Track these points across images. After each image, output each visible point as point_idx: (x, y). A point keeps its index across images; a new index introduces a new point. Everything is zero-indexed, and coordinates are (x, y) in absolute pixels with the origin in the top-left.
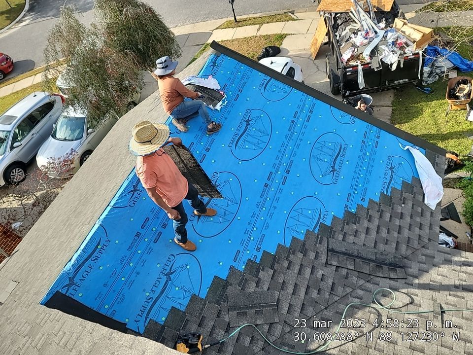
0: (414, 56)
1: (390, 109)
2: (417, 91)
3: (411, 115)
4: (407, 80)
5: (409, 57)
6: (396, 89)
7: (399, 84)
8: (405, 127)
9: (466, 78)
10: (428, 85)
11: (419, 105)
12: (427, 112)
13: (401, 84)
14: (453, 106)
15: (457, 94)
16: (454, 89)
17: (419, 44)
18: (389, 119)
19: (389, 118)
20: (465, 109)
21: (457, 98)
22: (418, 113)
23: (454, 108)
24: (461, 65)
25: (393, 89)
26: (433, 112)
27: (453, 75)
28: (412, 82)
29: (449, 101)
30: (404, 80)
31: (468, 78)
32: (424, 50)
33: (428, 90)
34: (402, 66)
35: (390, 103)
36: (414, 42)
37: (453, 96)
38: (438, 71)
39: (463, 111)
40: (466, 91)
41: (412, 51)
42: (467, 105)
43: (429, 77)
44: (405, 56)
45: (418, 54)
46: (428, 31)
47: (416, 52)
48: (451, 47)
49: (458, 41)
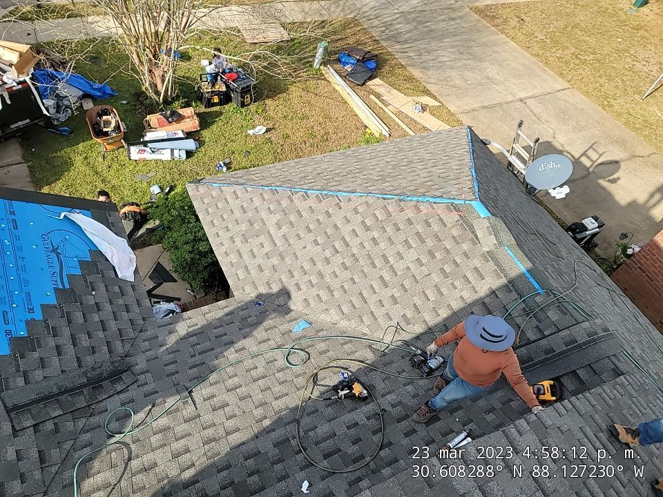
0: (20, 86)
1: (24, 167)
2: (51, 134)
3: (59, 169)
4: (28, 121)
5: (14, 89)
6: (19, 136)
7: (19, 129)
8: (58, 188)
9: (105, 107)
10: (63, 124)
11: (62, 152)
12: (78, 160)
13: (21, 129)
14: (107, 146)
15: (105, 130)
16: (98, 124)
17: (20, 68)
18: (28, 182)
19: (30, 179)
20: (123, 147)
21: (106, 134)
22: (67, 165)
23: (109, 147)
24: (92, 91)
25: (14, 137)
26: (86, 158)
27: (88, 105)
28: (36, 123)
29: (99, 140)
30: (24, 122)
31: (108, 107)
32: (30, 76)
33: (65, 131)
34: (9, 102)
35: (19, 159)
36: (11, 65)
37: (100, 133)
38: (66, 102)
39: (121, 150)
40: (113, 124)
41: (14, 78)
42: (122, 141)
43: (58, 112)
44: (6, 86)
45: (25, 82)
46: (25, 48)
47: (22, 79)
48: (64, 68)
49: (71, 59)
